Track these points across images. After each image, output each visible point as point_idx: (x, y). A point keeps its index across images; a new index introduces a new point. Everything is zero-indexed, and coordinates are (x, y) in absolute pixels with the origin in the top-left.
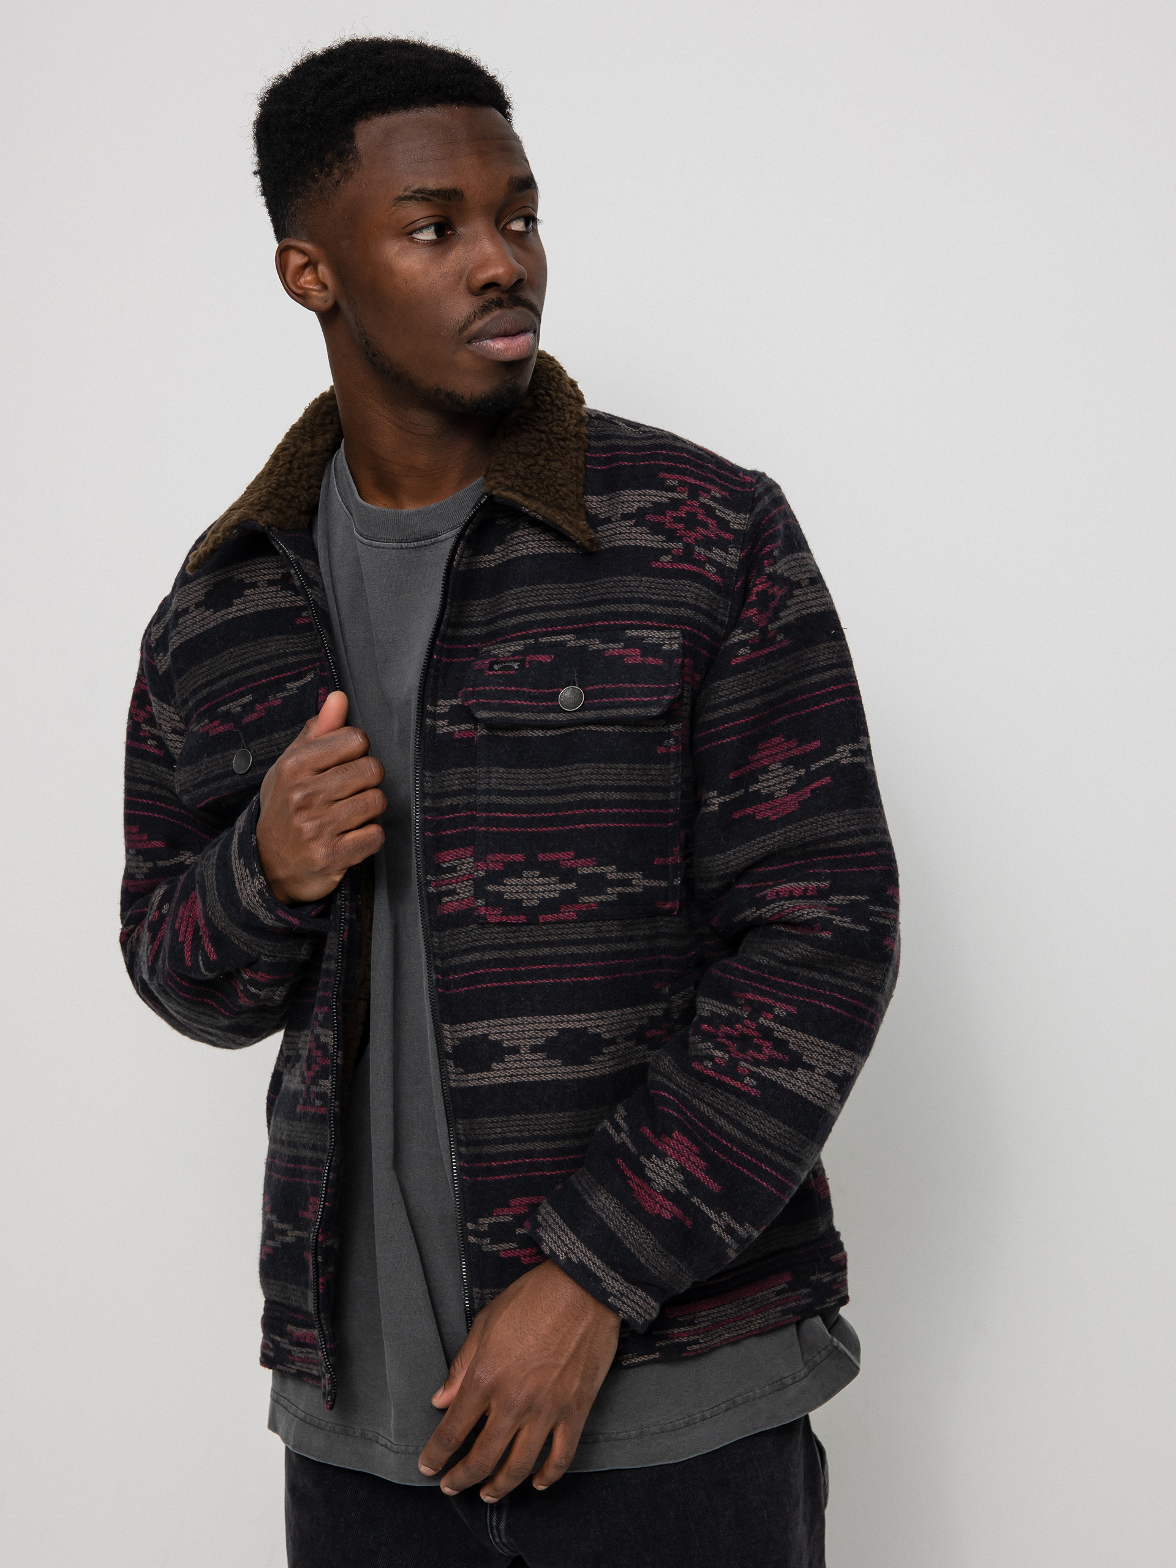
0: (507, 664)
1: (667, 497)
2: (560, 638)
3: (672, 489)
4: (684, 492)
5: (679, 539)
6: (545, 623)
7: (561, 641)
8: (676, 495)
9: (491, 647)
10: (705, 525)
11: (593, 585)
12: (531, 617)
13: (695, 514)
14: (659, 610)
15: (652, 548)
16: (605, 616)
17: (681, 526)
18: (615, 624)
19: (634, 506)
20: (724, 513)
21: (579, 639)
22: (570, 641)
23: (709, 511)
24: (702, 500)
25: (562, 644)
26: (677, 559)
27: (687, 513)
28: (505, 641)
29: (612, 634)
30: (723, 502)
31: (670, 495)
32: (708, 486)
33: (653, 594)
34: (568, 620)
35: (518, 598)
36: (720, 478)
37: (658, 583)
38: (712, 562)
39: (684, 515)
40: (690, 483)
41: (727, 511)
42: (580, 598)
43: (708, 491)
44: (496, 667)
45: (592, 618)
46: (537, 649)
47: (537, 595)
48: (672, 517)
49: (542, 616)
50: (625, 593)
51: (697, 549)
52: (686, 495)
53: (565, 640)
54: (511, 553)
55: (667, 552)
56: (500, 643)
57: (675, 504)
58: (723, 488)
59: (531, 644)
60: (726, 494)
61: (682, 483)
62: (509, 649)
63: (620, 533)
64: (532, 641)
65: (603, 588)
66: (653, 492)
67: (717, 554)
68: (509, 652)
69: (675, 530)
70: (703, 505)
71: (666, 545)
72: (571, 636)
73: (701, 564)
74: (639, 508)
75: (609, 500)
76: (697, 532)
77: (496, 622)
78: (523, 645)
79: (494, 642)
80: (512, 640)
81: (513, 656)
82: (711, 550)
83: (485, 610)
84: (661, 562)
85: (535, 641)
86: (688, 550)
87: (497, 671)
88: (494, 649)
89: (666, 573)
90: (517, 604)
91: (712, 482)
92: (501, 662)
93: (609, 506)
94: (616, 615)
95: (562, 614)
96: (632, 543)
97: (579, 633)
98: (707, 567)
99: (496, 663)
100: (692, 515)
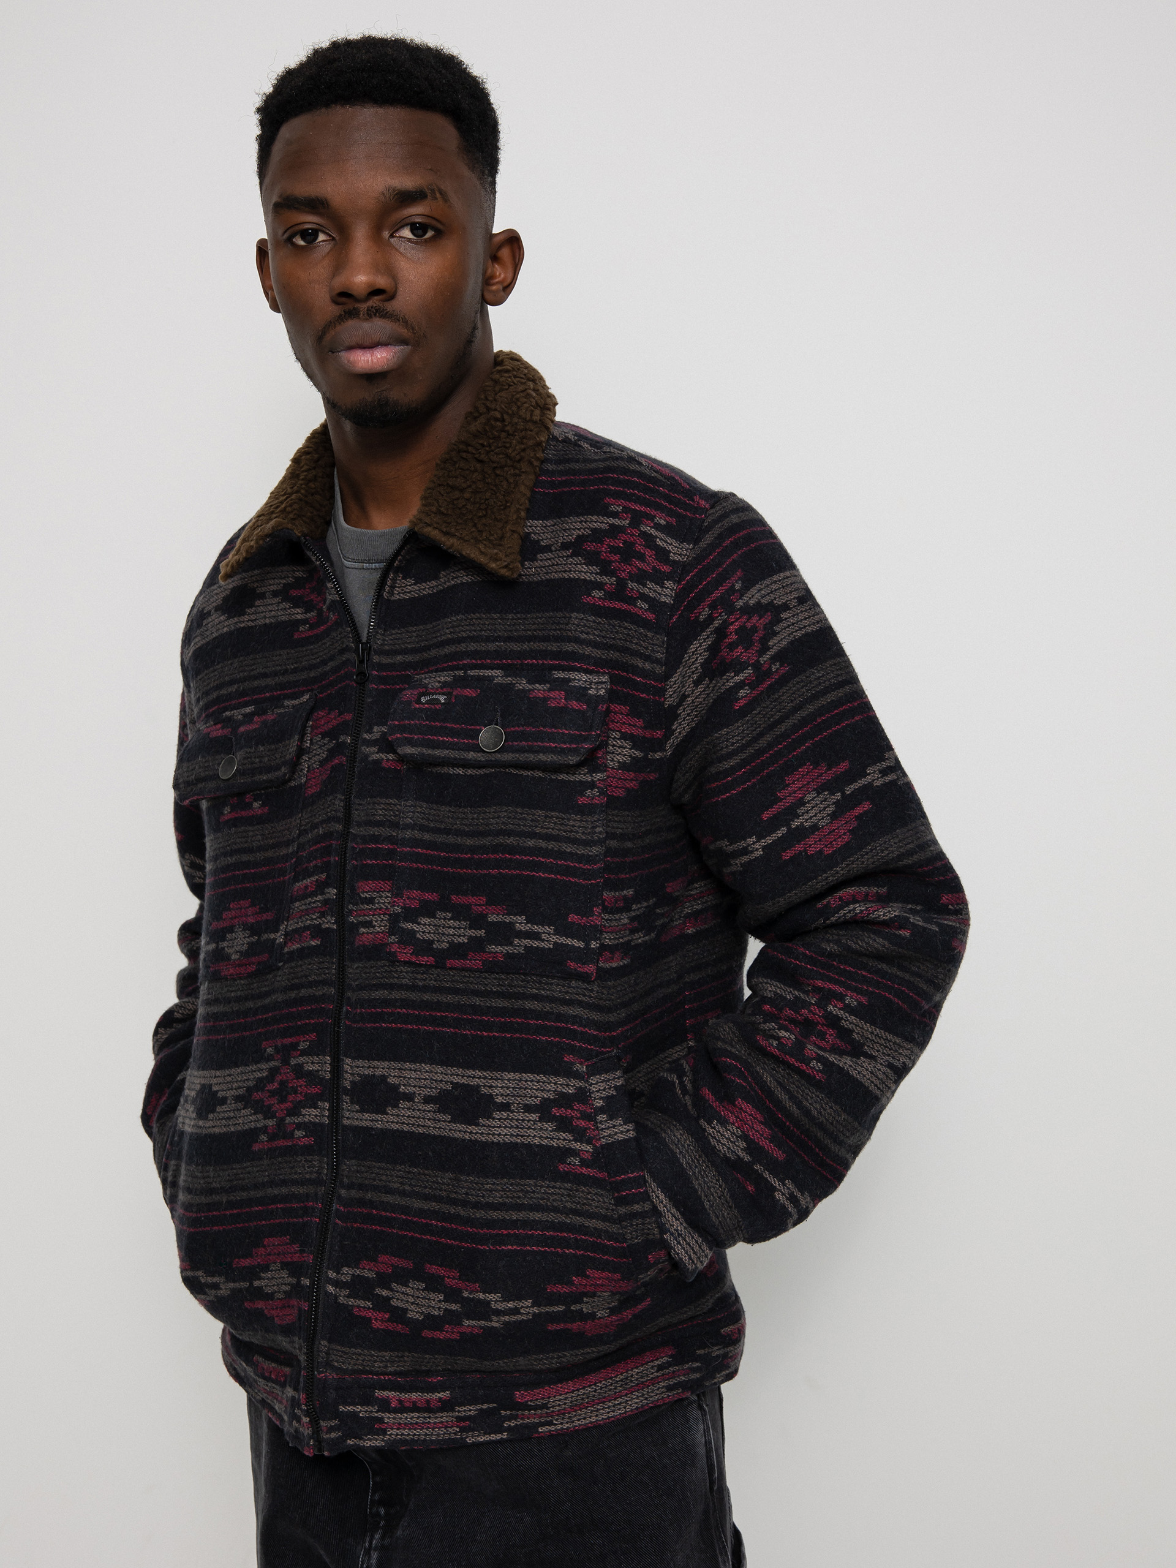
0: (434, 696)
1: (608, 523)
2: (488, 673)
3: (615, 515)
4: (626, 519)
5: (612, 573)
6: (475, 654)
7: (488, 676)
8: (617, 522)
9: (423, 676)
10: (642, 557)
11: (525, 619)
12: (462, 647)
13: (633, 544)
14: (588, 651)
15: (585, 580)
16: (533, 654)
17: (618, 557)
18: (543, 664)
19: (574, 534)
20: (666, 542)
21: (507, 676)
22: (497, 677)
23: (649, 540)
24: (643, 528)
25: (490, 679)
26: (610, 596)
27: (625, 542)
28: (436, 671)
29: (539, 675)
30: (667, 530)
31: (611, 521)
32: (653, 512)
33: (582, 632)
34: (498, 654)
35: (453, 627)
36: (670, 503)
37: (587, 620)
38: (644, 597)
39: (621, 545)
40: (635, 509)
41: (669, 540)
42: (510, 631)
43: (652, 518)
44: (423, 700)
45: (522, 655)
46: (463, 682)
47: (470, 624)
48: (608, 545)
49: (473, 646)
50: (555, 630)
51: (630, 585)
52: (628, 522)
53: (492, 676)
54: (452, 579)
55: (600, 586)
56: (432, 672)
57: (614, 530)
58: (671, 513)
59: (460, 676)
60: (673, 521)
61: (626, 510)
62: (439, 679)
63: (557, 565)
64: (461, 673)
65: (534, 624)
66: (594, 518)
67: (651, 589)
68: (439, 682)
69: (611, 562)
70: (644, 535)
71: (599, 578)
72: (498, 672)
73: (632, 601)
74: (578, 536)
75: (553, 526)
76: (632, 565)
77: (430, 650)
78: (453, 676)
79: (426, 670)
80: (443, 670)
81: (442, 688)
82: (644, 585)
83: (421, 636)
84: (594, 597)
85: (465, 673)
86: (621, 584)
87: (424, 704)
88: (426, 678)
89: (597, 611)
90: (451, 632)
91: (658, 507)
92: (429, 694)
93: (552, 532)
94: (545, 654)
95: (491, 647)
96: (566, 576)
97: (508, 670)
98: (639, 603)
99: (424, 694)
100: (629, 545)
